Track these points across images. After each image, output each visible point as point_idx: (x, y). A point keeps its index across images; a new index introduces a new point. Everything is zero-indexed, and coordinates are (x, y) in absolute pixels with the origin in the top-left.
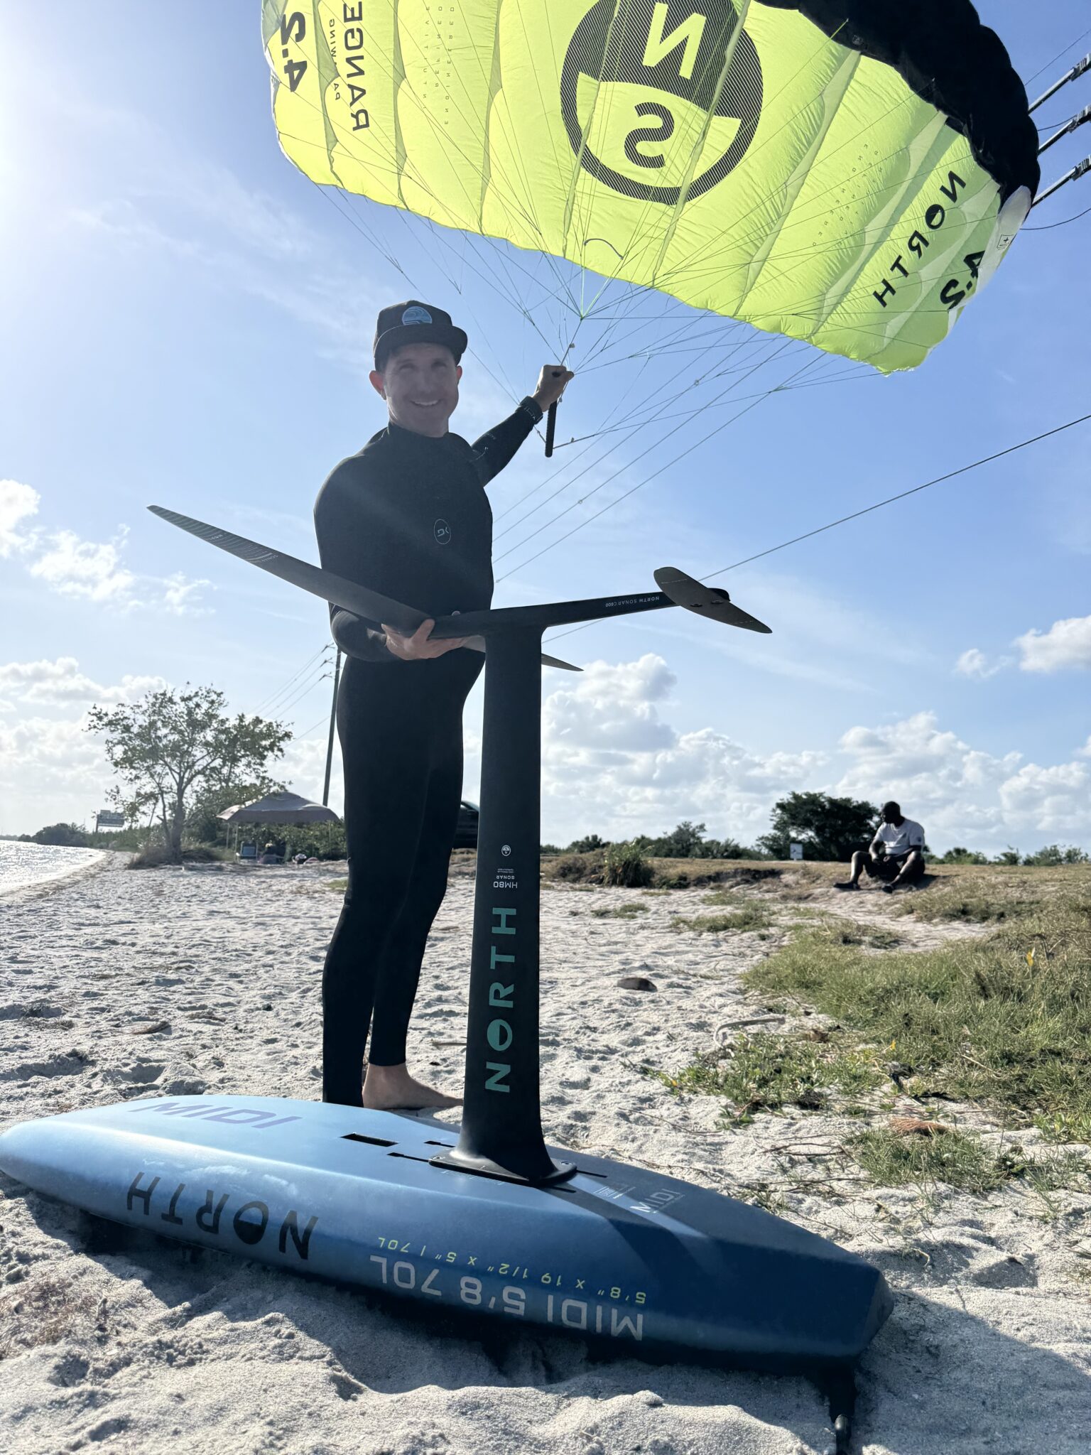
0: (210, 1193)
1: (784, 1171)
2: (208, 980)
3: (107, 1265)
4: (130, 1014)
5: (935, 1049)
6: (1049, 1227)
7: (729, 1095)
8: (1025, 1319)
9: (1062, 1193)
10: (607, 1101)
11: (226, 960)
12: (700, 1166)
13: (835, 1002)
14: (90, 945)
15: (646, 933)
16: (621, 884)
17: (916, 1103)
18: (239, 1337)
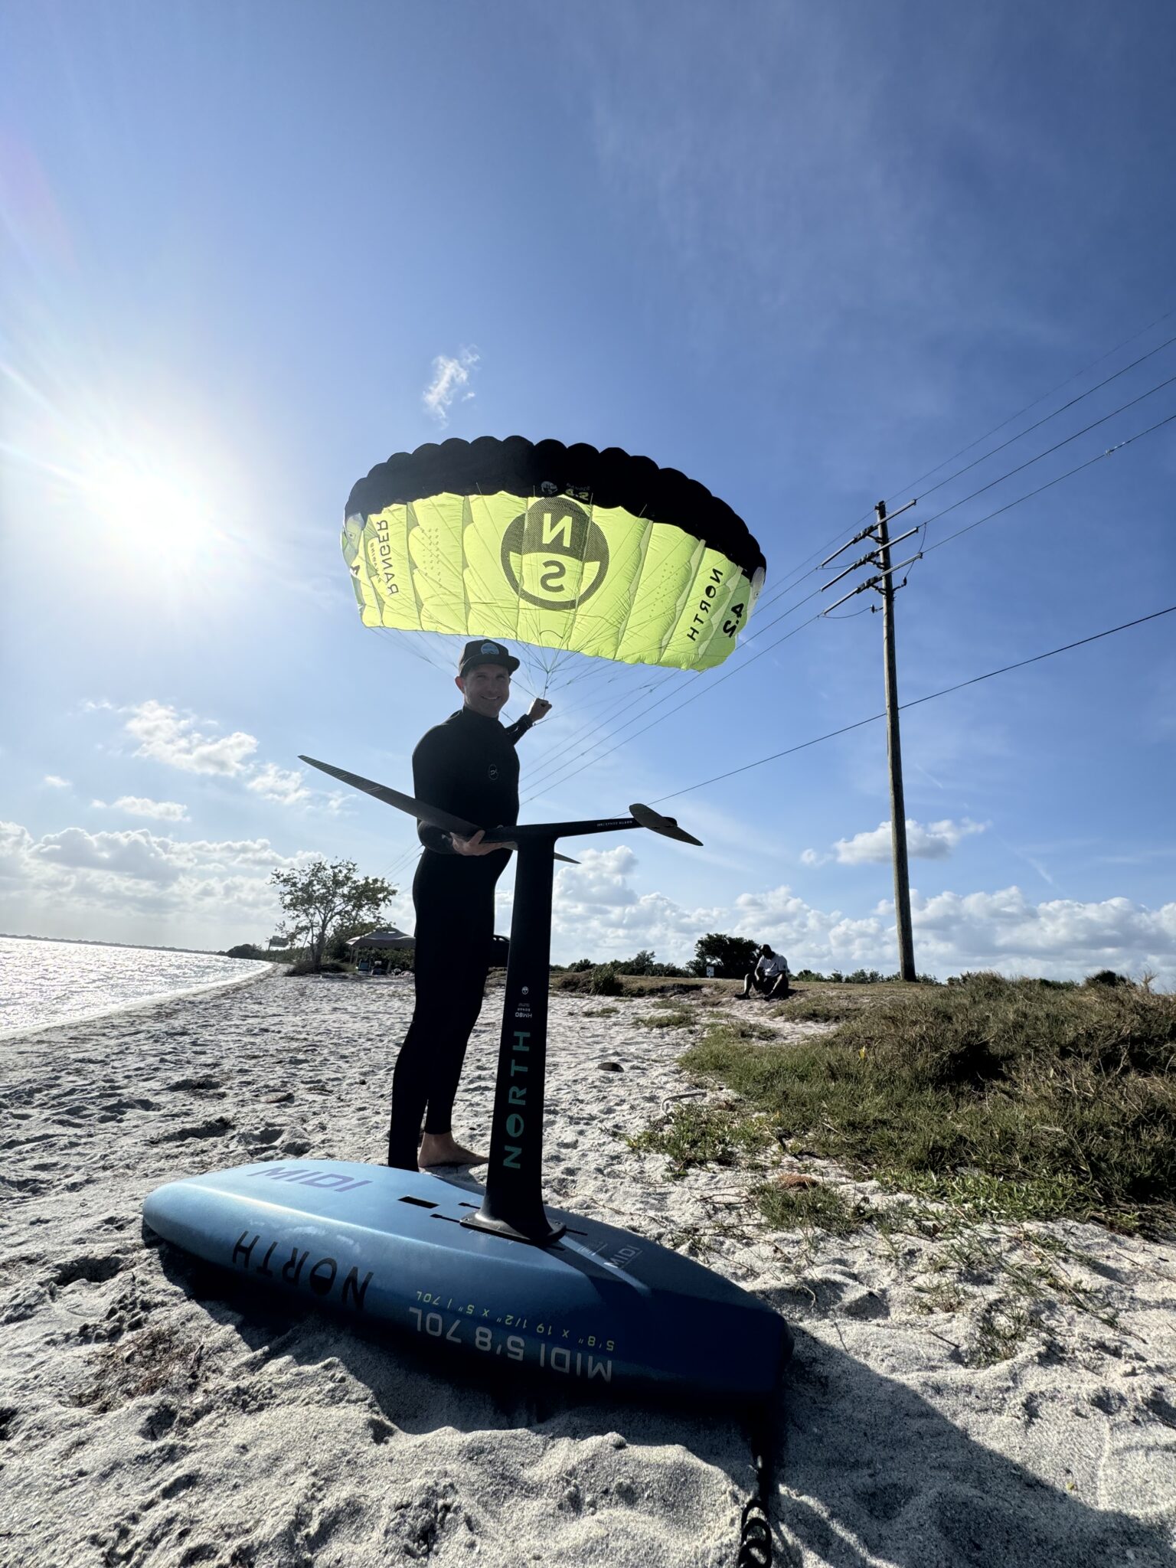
0: (295, 1251)
1: (710, 1217)
2: (326, 1060)
3: (211, 1312)
4: (267, 1086)
5: (804, 1117)
6: (893, 1264)
7: (671, 1154)
8: (887, 1350)
9: (898, 1237)
10: (589, 1158)
11: (339, 1044)
12: (652, 1213)
13: (738, 1080)
14: (250, 1032)
15: (617, 1028)
16: (601, 993)
17: (796, 1160)
18: (301, 1381)
